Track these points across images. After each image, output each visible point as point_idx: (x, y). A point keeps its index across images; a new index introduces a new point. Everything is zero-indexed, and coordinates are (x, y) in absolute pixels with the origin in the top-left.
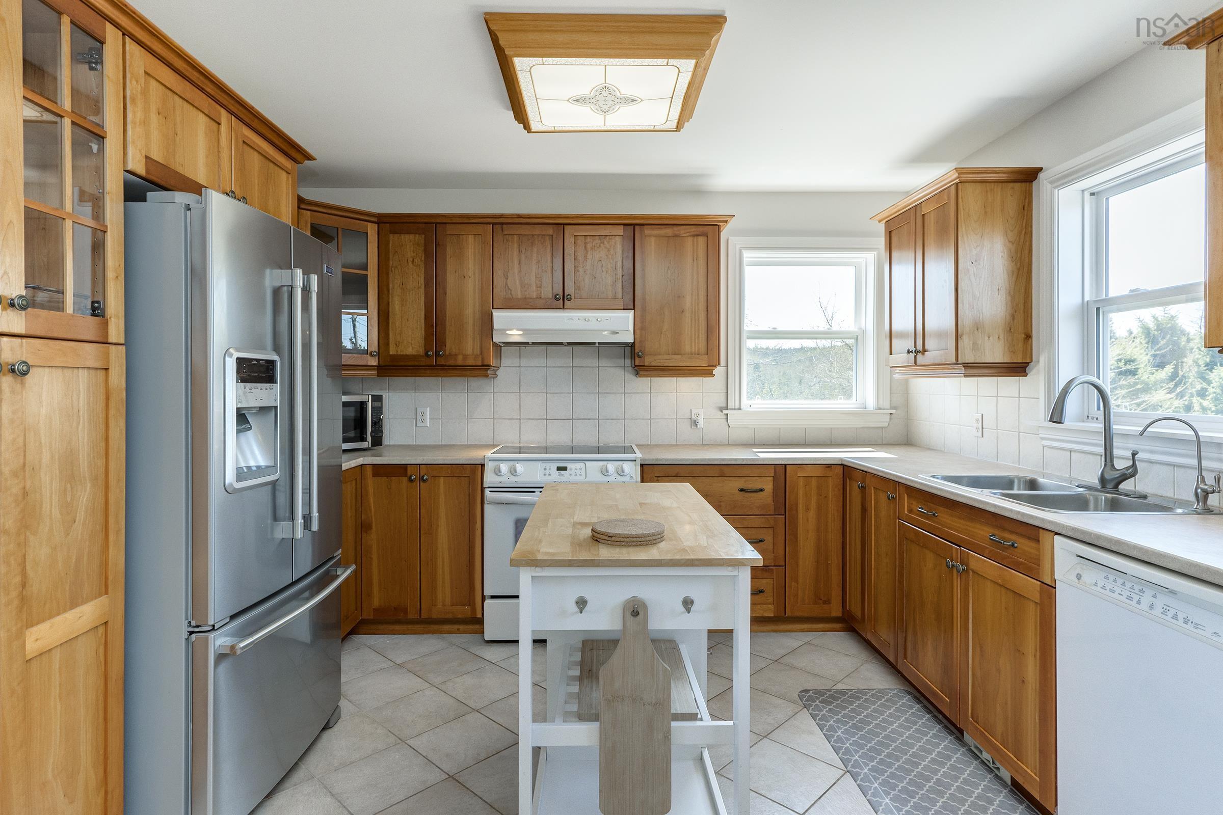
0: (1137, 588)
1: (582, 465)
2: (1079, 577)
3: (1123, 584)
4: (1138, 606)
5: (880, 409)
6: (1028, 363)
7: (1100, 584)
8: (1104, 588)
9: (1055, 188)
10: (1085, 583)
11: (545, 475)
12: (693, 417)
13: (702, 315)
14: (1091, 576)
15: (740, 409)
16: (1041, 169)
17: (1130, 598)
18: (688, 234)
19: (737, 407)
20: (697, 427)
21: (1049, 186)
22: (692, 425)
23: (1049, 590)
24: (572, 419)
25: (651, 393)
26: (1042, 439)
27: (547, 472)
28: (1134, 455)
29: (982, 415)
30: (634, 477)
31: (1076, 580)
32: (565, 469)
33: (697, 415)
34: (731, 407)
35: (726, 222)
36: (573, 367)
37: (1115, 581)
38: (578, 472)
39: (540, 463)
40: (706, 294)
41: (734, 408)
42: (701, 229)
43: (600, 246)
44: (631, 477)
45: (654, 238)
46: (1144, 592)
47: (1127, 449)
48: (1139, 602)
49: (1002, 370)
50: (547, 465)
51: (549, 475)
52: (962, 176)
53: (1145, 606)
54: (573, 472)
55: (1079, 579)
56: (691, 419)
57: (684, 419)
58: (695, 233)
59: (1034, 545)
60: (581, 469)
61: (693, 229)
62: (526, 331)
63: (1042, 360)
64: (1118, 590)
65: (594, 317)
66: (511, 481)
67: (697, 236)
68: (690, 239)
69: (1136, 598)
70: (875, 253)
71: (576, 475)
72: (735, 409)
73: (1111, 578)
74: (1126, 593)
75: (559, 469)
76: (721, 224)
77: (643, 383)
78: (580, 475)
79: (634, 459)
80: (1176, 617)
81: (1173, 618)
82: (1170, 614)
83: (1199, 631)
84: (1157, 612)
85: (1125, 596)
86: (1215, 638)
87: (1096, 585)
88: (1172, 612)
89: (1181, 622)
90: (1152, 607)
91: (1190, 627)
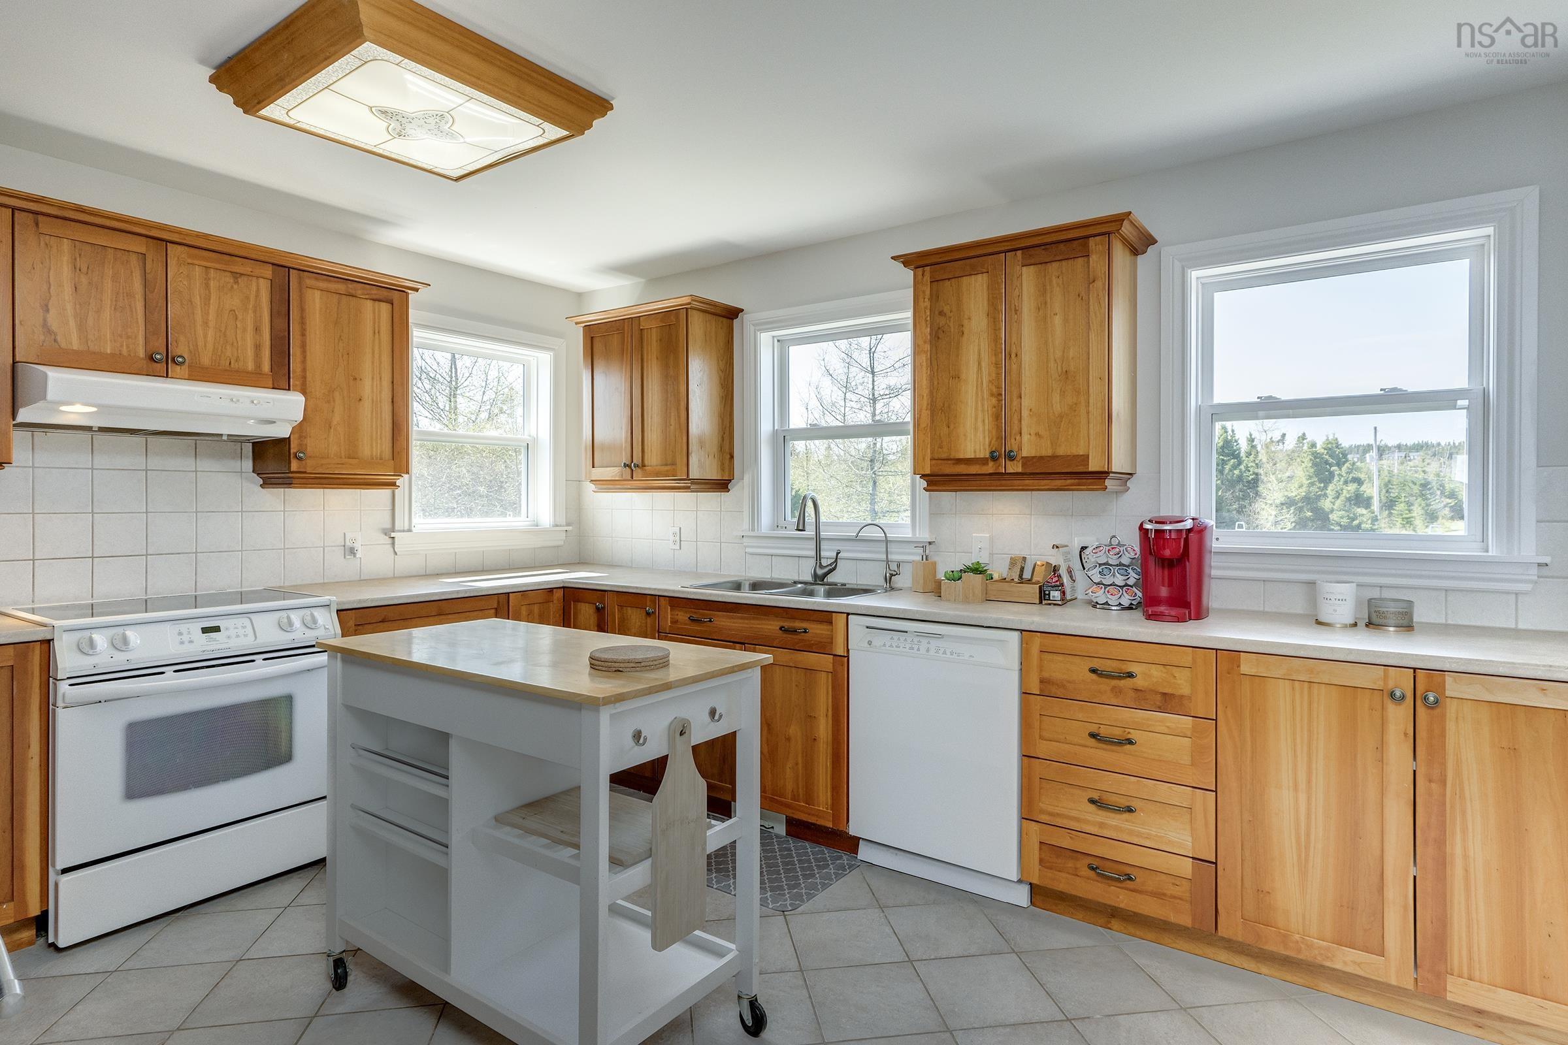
0: (916, 640)
1: (244, 621)
2: (870, 643)
3: (906, 640)
4: (918, 652)
5: (557, 526)
6: (730, 480)
7: (888, 644)
8: (891, 646)
9: (758, 331)
10: (876, 646)
11: (182, 643)
12: (348, 543)
13: (387, 408)
14: (880, 639)
15: (410, 530)
16: (742, 310)
17: (912, 648)
18: (367, 297)
19: (406, 527)
20: (355, 556)
21: (752, 328)
22: (347, 553)
23: (843, 660)
24: (147, 555)
25: (284, 511)
26: (746, 547)
27: (185, 638)
28: (838, 554)
29: (680, 528)
30: (330, 627)
31: (869, 646)
32: (217, 629)
33: (354, 541)
34: (399, 529)
35: (417, 290)
36: (146, 471)
37: (899, 639)
38: (241, 632)
39: (168, 625)
40: (391, 380)
41: (402, 529)
42: (385, 293)
43: (232, 287)
44: (326, 629)
45: (319, 292)
46: (920, 642)
47: (833, 550)
48: (918, 650)
49: (714, 486)
50: (183, 627)
51: (191, 642)
52: (694, 303)
53: (923, 651)
54: (232, 632)
55: (870, 645)
56: (344, 546)
57: (334, 546)
58: (375, 297)
59: (829, 627)
60: (244, 627)
61: (374, 291)
62: (103, 409)
63: (747, 478)
64: (902, 645)
65: (248, 397)
66: (120, 660)
67: (380, 301)
68: (369, 303)
69: (916, 647)
70: (552, 354)
71: (238, 636)
72: (404, 531)
73: (896, 638)
74: (908, 646)
75: (205, 630)
76: (409, 291)
77: (274, 497)
78: (244, 635)
79: (328, 603)
80: (945, 653)
81: (943, 654)
82: (941, 652)
83: (960, 658)
84: (932, 652)
85: (908, 648)
86: (971, 659)
87: (884, 645)
88: (942, 650)
89: (948, 655)
90: (928, 650)
91: (955, 656)
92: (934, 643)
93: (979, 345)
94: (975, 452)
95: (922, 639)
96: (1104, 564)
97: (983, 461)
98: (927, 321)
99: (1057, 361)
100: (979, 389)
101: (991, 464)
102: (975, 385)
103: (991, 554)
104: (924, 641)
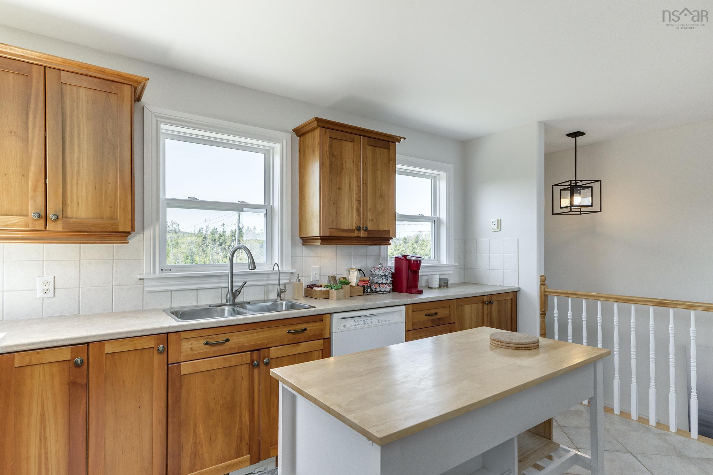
0: (365, 319)
2: (345, 326)
3: (361, 320)
7: (353, 325)
8: (355, 325)
9: (159, 121)
10: (348, 327)
14: (349, 323)
17: (365, 324)
23: (328, 340)
26: (144, 287)
28: (245, 284)
29: (54, 277)
31: (344, 328)
37: (358, 321)
48: (368, 324)
53: (370, 324)
55: (345, 327)
63: (147, 233)
64: (360, 324)
73: (356, 321)
74: (363, 323)
80: (379, 322)
81: (378, 323)
82: (377, 322)
83: (386, 322)
84: (374, 323)
85: (363, 324)
86: (390, 322)
87: (352, 326)
88: (378, 321)
89: (381, 323)
90: (372, 323)
91: (383, 322)
92: (374, 318)
93: (350, 175)
94: (348, 226)
95: (368, 318)
96: (379, 275)
97: (352, 231)
98: (327, 157)
99: (379, 190)
100: (350, 196)
101: (356, 232)
102: (348, 194)
103: (320, 276)
104: (369, 319)
